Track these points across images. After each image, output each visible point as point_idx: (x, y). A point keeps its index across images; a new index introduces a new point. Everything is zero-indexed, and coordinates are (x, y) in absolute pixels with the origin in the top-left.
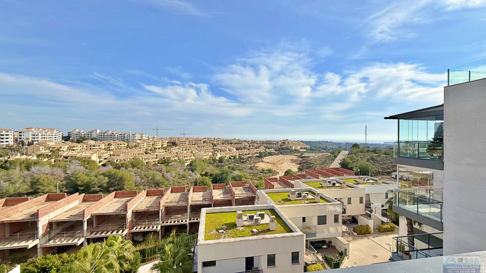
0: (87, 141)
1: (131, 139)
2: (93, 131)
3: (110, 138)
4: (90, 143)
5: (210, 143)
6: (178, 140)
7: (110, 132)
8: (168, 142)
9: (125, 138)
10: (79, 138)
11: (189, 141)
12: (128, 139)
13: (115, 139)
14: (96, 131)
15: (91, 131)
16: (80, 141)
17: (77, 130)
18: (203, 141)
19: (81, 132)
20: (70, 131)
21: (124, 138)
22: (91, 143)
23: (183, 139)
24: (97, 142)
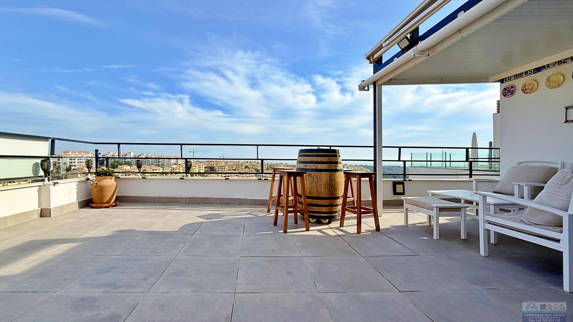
0: (122, 166)
1: (166, 163)
2: (127, 154)
3: (144, 162)
4: (125, 169)
5: (252, 168)
6: (217, 165)
7: (144, 155)
8: (205, 166)
9: (160, 162)
10: (113, 162)
11: (229, 166)
12: (163, 163)
13: (149, 163)
14: (130, 154)
15: (125, 154)
16: (115, 166)
17: (111, 153)
18: (244, 166)
19: (115, 155)
20: (104, 154)
21: (158, 162)
22: (127, 169)
23: (222, 164)
24: (132, 167)
